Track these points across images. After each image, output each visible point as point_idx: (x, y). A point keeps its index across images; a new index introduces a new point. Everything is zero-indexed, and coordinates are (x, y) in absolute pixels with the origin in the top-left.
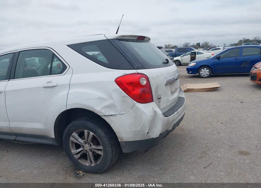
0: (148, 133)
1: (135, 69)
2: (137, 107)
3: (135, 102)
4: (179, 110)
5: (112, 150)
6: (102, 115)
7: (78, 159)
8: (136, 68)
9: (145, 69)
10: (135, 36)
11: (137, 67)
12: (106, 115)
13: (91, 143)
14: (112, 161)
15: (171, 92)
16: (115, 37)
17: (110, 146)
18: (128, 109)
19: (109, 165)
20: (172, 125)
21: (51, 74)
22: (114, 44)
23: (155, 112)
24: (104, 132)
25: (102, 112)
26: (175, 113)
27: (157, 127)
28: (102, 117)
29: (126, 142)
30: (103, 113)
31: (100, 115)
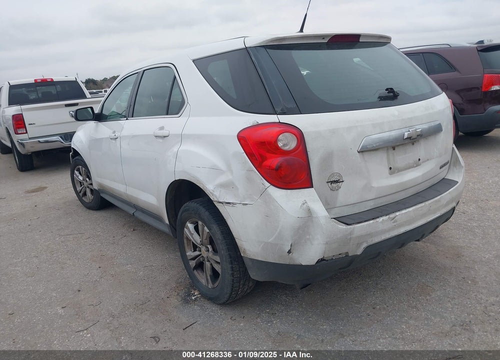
0: (289, 252)
1: (276, 113)
2: (270, 195)
3: (267, 184)
4: (398, 214)
5: (232, 267)
6: (215, 199)
7: (194, 270)
8: (278, 110)
9: (301, 114)
10: (323, 37)
11: (282, 110)
12: (221, 201)
13: (209, 246)
14: (232, 289)
15: (390, 168)
16: (259, 43)
17: (229, 260)
18: (255, 197)
19: (228, 295)
20: (365, 245)
21: (167, 114)
22: (253, 59)
23: (309, 211)
24: (221, 232)
25: (215, 193)
26: (378, 220)
27: (312, 244)
28: (215, 203)
29: (252, 260)
30: (216, 197)
31: (212, 199)
